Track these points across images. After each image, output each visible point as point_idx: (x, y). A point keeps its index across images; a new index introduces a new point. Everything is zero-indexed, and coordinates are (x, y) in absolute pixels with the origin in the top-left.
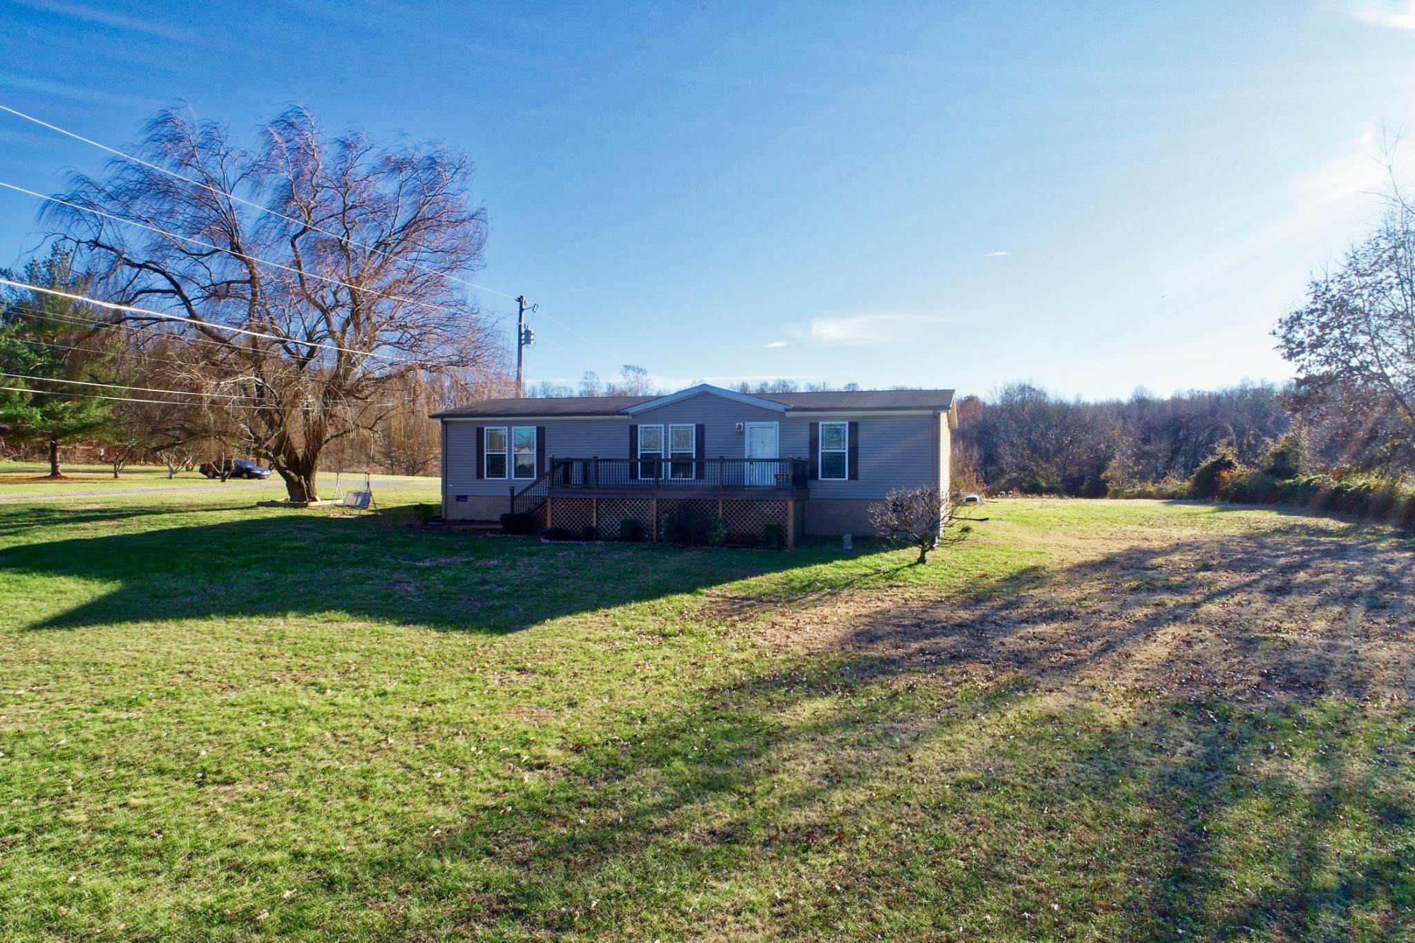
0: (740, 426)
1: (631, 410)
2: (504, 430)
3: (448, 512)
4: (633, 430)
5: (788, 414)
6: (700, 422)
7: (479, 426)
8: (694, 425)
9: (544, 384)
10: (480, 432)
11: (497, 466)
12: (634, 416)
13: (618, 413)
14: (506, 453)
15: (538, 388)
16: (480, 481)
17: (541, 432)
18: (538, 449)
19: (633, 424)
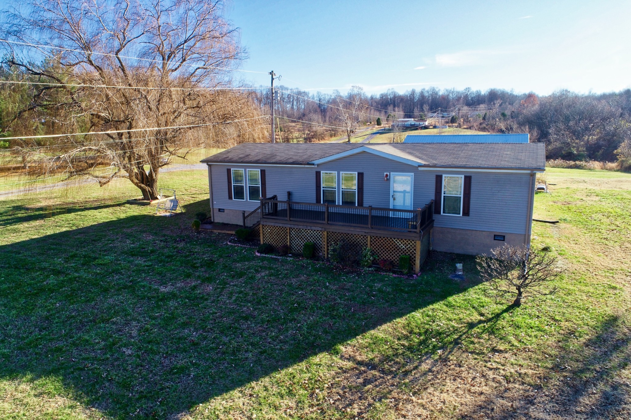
0: (387, 175)
1: (316, 162)
2: (242, 171)
3: (215, 218)
4: (318, 174)
5: (420, 169)
6: (361, 171)
7: (229, 168)
8: (356, 173)
9: (318, 93)
10: (229, 171)
11: (239, 193)
12: (318, 165)
13: (308, 164)
14: (244, 185)
15: (316, 94)
16: (230, 201)
17: (263, 172)
18: (262, 184)
19: (318, 170)
